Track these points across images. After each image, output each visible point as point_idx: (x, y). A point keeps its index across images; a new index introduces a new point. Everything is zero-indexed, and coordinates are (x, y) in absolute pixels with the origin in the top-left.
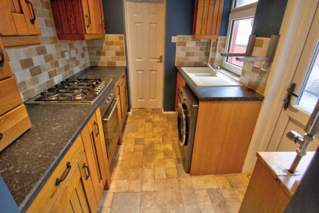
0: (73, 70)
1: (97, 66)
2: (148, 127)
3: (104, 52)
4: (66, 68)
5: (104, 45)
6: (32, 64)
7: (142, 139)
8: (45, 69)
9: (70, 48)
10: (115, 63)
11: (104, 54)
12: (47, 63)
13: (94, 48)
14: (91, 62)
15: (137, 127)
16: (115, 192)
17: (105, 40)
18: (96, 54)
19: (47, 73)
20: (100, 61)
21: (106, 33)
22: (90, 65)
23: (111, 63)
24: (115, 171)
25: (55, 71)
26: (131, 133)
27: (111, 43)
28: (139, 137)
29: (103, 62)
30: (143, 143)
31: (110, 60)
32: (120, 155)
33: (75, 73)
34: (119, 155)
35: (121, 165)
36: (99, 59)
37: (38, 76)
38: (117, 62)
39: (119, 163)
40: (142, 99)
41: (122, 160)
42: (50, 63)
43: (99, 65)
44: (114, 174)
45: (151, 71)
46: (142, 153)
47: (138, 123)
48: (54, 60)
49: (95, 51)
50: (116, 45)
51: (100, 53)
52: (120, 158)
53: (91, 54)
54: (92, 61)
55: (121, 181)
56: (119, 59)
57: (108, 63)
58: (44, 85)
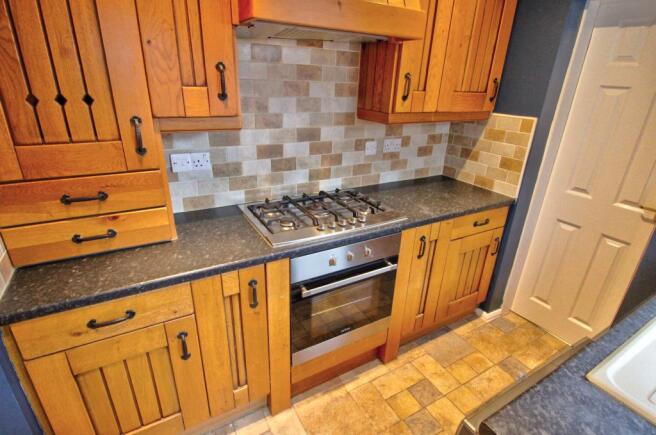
0: (379, 176)
1: (453, 179)
2: (490, 380)
3: (478, 153)
4: (359, 169)
5: (482, 138)
6: (281, 154)
7: (435, 394)
8: (304, 165)
9: (387, 135)
10: (491, 183)
11: (475, 158)
12: (313, 156)
13: (459, 139)
14: (445, 167)
15: (461, 359)
16: (273, 430)
17: (488, 127)
18: (459, 154)
19: (307, 171)
20: (463, 171)
21: (495, 111)
22: (441, 173)
23: (483, 181)
24: (316, 398)
25: (329, 170)
26: (431, 359)
27: (498, 136)
28: (437, 383)
29: (468, 175)
30: (425, 402)
31: (484, 174)
32: (359, 380)
33: (381, 182)
34: (357, 378)
35: (337, 399)
36: (462, 166)
37: (286, 172)
38: (497, 182)
39: (337, 393)
40: (545, 302)
41: (348, 393)
42: (320, 156)
43: (459, 178)
44: (309, 402)
45: (605, 236)
46: (395, 418)
47: (477, 351)
48: (333, 153)
49: (459, 147)
50: (509, 141)
51: (467, 154)
52: (350, 387)
53: (450, 150)
54: (449, 165)
55: (300, 426)
56: (503, 178)
57: (479, 179)
58: (293, 188)
